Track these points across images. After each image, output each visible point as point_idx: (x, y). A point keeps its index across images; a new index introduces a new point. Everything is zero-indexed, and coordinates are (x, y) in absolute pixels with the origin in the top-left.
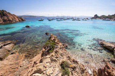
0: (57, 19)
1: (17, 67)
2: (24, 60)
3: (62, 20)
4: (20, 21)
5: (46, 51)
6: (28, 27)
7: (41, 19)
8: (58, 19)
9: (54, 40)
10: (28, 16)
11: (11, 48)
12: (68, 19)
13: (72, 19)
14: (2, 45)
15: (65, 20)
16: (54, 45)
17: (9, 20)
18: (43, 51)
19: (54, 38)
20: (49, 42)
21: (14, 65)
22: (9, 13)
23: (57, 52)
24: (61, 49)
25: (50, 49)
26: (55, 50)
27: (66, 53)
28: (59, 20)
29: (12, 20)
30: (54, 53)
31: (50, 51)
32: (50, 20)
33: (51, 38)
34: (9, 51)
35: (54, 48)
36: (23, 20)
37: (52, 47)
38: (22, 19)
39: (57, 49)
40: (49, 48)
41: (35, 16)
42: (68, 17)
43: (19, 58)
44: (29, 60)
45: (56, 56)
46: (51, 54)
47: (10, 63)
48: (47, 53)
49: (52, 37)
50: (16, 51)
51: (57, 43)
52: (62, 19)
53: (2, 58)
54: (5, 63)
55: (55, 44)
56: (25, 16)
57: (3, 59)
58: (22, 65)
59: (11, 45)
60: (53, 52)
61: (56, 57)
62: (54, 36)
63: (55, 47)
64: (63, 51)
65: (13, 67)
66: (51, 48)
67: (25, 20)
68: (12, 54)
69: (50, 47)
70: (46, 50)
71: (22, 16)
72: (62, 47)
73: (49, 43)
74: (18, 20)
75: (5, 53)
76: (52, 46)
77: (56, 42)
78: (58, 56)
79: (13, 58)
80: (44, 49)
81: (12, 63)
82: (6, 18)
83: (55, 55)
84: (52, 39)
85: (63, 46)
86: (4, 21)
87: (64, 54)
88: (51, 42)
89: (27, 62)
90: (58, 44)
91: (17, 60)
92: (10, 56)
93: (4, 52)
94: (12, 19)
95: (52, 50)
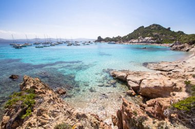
0: (35, 44)
3: (47, 45)
9: (34, 87)
12: (59, 43)
13: (67, 44)
15: (54, 45)
16: (34, 98)
19: (34, 83)
23: (43, 111)
24: (52, 103)
25: (23, 112)
26: (36, 111)
27: (62, 107)
28: (41, 45)
30: (35, 116)
31: (25, 116)
32: (17, 48)
33: (24, 85)
35: (33, 107)
37: (29, 106)
39: (42, 107)
40: (20, 110)
45: (40, 121)
46: (28, 122)
49: (27, 82)
51: (40, 93)
52: (48, 43)
55: (36, 95)
60: (31, 116)
61: (39, 124)
62: (32, 80)
63: (35, 103)
64: (55, 105)
66: (26, 109)
69: (22, 107)
72: (52, 98)
73: (19, 98)
76: (29, 103)
77: (38, 90)
78: (44, 121)
80: (6, 118)
83: (37, 120)
84: (28, 87)
87: (59, 111)
90: (44, 93)
95: (29, 112)
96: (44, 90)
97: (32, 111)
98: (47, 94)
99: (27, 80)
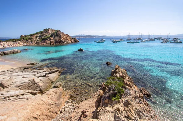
0: (128, 40)
1: (56, 110)
2: (68, 102)
3: (138, 41)
4: (72, 42)
5: (106, 96)
6: (81, 50)
7: (101, 40)
8: (130, 40)
9: (122, 77)
10: (83, 36)
11: (56, 78)
14: (47, 72)
15: (144, 42)
16: (122, 87)
17: (61, 42)
18: (99, 95)
19: (122, 73)
20: (113, 80)
21: (53, 106)
22: (63, 33)
23: (129, 104)
24: (138, 100)
25: (114, 95)
26: (124, 99)
27: (149, 112)
28: (132, 41)
29: (63, 41)
30: (122, 104)
31: (115, 99)
32: (114, 42)
33: (115, 72)
34: (52, 82)
35: (121, 95)
36: (76, 42)
37: (119, 92)
38: (75, 40)
39: (128, 98)
40: (112, 92)
41: (93, 36)
42: (151, 37)
43: (62, 97)
44: (74, 105)
45: (127, 113)
46: (116, 106)
47: (49, 101)
48: (106, 101)
49: (117, 71)
50: (60, 84)
51: (128, 85)
53: (43, 90)
54: (44, 100)
55: (124, 85)
56: (79, 36)
57: (43, 93)
58: (64, 110)
59: (56, 74)
60: (119, 102)
61: (126, 115)
62: (121, 69)
63: (123, 92)
64: (142, 105)
65: (51, 110)
66: (116, 93)
67: (79, 41)
68: (55, 87)
69: (114, 90)
70: (105, 93)
71: (76, 36)
73: (113, 82)
74: (70, 42)
75: (48, 85)
76: (119, 89)
77: (126, 81)
78: (130, 115)
79: (54, 94)
80: (102, 92)
81: (52, 102)
82: (58, 39)
83: (125, 110)
84: (118, 75)
85: (141, 95)
86: (55, 43)
87: (146, 114)
88: (117, 80)
89: (71, 107)
90: (131, 87)
91: (59, 99)
92: (52, 90)
93: (47, 83)
94: (65, 40)
95: (118, 98)
96: (131, 83)
97: (121, 98)
98: (133, 88)
99: (117, 69)
